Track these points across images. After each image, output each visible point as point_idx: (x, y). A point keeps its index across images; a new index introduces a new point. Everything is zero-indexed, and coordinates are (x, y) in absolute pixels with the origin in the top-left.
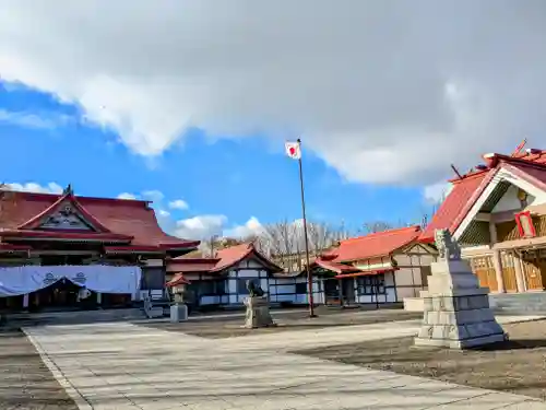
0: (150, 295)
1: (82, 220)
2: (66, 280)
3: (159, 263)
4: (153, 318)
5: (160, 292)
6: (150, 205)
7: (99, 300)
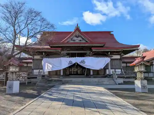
0: (115, 72)
1: (83, 39)
2: (77, 63)
3: (118, 57)
4: (119, 84)
5: (120, 70)
6: (112, 33)
7: (92, 73)
